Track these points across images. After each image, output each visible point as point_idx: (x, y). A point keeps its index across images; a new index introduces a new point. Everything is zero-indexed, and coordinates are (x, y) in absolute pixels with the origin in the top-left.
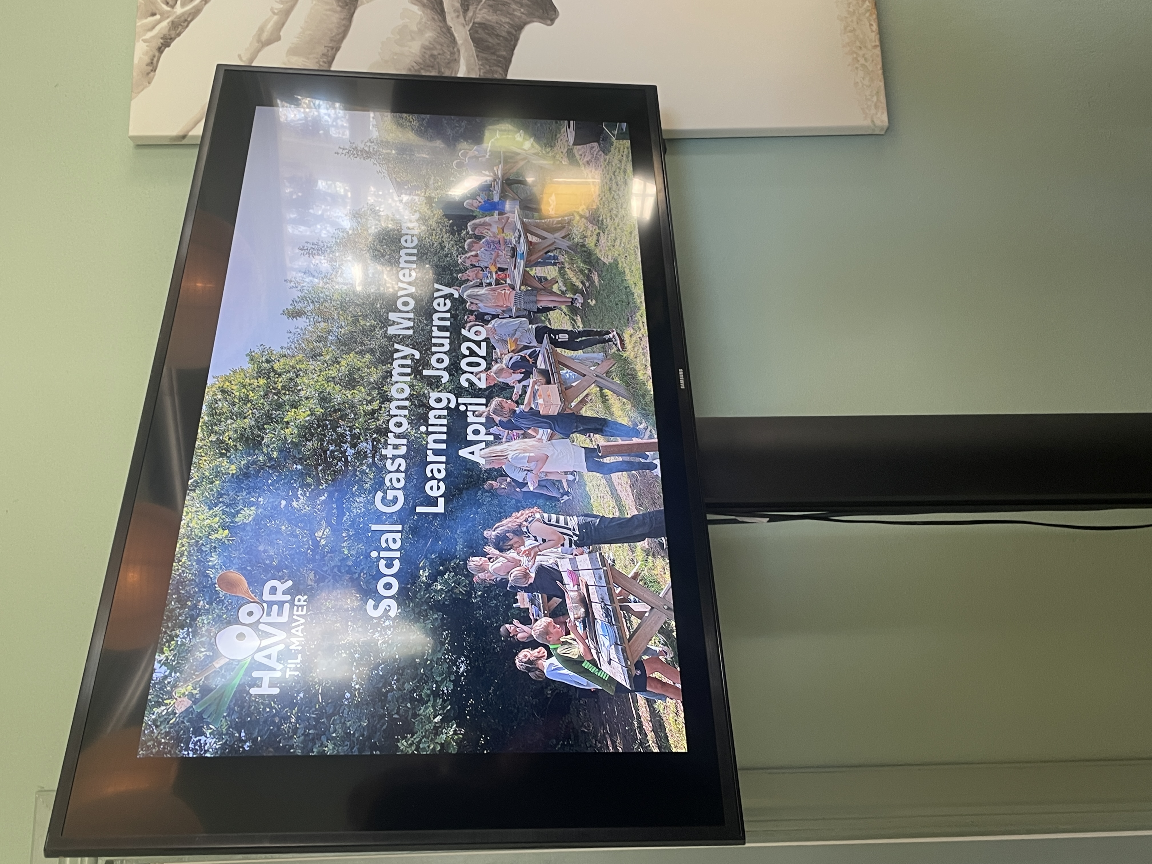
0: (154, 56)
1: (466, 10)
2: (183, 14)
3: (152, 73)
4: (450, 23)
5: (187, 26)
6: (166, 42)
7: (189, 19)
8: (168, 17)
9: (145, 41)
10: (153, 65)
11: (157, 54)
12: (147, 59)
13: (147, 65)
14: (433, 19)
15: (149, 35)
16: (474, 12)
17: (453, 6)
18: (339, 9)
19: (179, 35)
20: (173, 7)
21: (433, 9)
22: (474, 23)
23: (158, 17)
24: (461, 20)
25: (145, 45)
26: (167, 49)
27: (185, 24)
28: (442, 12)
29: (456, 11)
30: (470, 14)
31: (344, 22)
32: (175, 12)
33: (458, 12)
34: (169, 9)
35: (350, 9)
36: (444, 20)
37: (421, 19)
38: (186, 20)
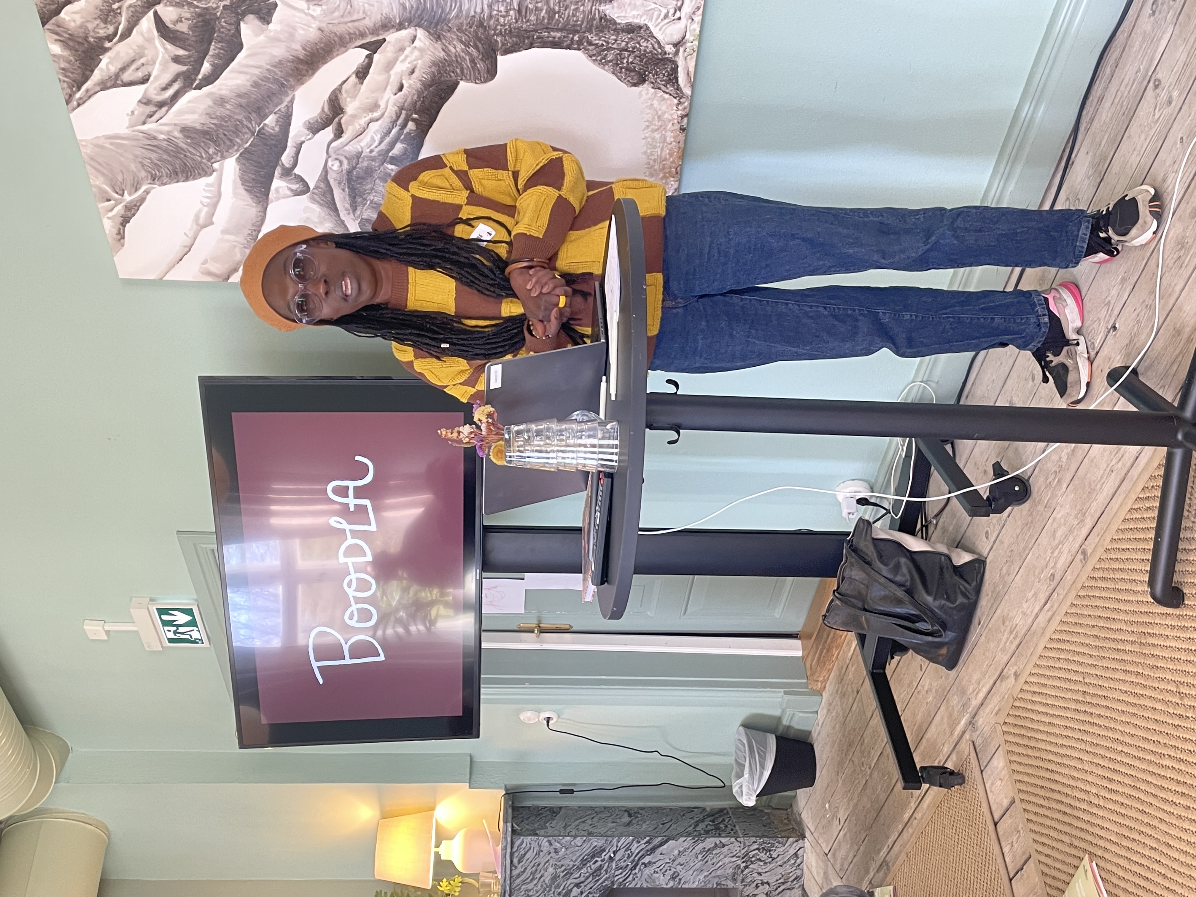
0: (120, 229)
1: (354, 210)
2: (132, 201)
3: (122, 240)
4: (343, 218)
5: (138, 209)
6: (125, 220)
7: (138, 204)
8: (121, 203)
9: (109, 218)
10: (121, 235)
11: (121, 227)
12: (115, 231)
13: (117, 234)
14: (330, 214)
15: (110, 214)
16: (361, 212)
17: (344, 206)
18: (254, 205)
19: (134, 215)
20: (122, 195)
21: (329, 207)
22: (362, 219)
23: (112, 202)
24: (352, 216)
25: (110, 221)
26: (128, 225)
27: (136, 208)
28: (336, 210)
29: (346, 209)
30: (358, 212)
31: (260, 214)
32: (125, 200)
33: (348, 210)
34: (120, 197)
35: (263, 205)
36: (339, 216)
37: (320, 213)
38: (136, 205)
